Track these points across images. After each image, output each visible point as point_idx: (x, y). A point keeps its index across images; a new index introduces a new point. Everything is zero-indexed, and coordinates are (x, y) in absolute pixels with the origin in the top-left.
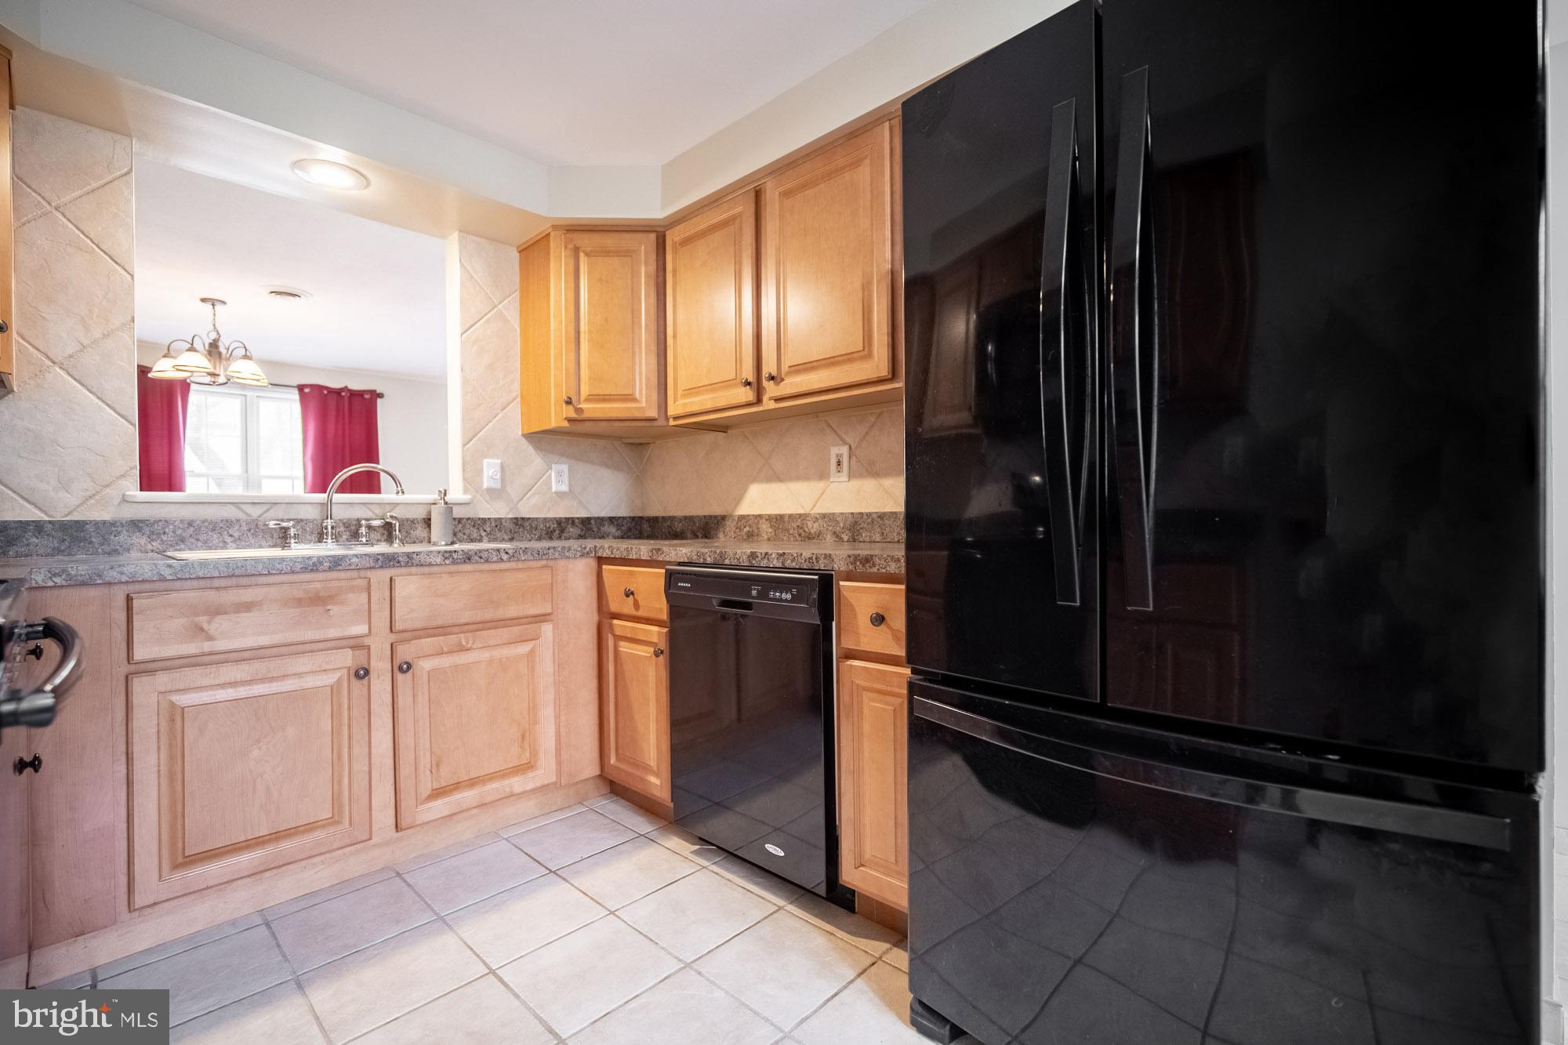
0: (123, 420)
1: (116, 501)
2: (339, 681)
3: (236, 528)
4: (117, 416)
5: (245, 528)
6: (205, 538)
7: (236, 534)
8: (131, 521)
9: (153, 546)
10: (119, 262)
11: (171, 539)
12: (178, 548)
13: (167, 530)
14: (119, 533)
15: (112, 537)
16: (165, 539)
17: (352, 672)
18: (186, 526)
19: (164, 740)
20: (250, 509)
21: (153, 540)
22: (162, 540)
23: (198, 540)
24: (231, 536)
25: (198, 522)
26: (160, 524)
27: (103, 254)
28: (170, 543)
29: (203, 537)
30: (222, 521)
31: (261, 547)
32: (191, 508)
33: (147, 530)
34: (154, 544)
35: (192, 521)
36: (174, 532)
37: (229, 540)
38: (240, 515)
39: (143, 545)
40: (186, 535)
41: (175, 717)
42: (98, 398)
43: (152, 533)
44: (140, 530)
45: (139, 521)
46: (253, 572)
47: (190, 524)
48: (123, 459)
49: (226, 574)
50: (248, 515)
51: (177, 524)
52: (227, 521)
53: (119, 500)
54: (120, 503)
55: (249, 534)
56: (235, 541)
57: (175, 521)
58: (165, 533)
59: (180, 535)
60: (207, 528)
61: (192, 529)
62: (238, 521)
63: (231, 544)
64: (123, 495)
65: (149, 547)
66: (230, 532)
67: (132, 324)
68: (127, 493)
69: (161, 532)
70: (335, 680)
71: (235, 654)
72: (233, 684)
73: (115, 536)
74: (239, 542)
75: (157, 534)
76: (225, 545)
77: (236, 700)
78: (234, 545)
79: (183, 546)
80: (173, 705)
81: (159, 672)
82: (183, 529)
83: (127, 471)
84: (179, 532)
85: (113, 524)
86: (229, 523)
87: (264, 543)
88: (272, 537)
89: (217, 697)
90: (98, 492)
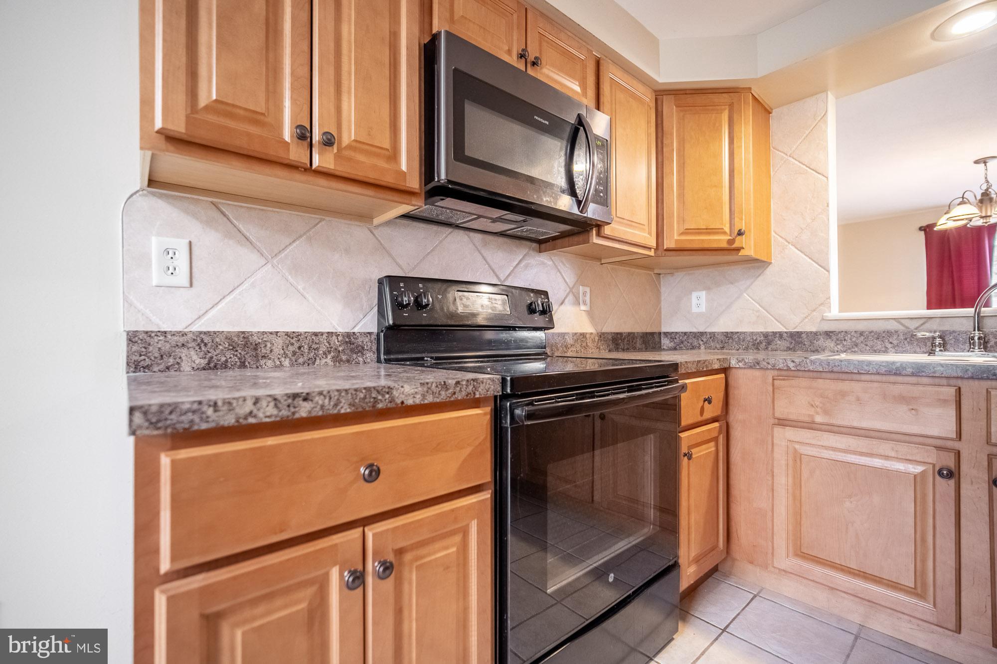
0: (823, 270)
1: (819, 320)
2: (923, 473)
3: (895, 337)
4: (819, 267)
5: (902, 337)
6: (872, 344)
7: (895, 342)
8: (825, 332)
9: (838, 348)
10: (820, 172)
11: (849, 344)
12: (853, 350)
13: (846, 338)
14: (819, 339)
15: (815, 342)
16: (845, 344)
17: (937, 469)
18: (859, 335)
19: (790, 471)
20: (907, 323)
21: (838, 344)
22: (843, 345)
23: (866, 345)
24: (891, 343)
25: (867, 333)
26: (842, 334)
27: (812, 171)
28: (848, 346)
29: (870, 343)
30: (884, 332)
31: (915, 352)
32: (865, 323)
33: (834, 338)
34: (839, 347)
35: (863, 332)
36: (851, 339)
37: (889, 346)
38: (901, 328)
39: (832, 347)
40: (858, 341)
41: (797, 457)
42: (810, 258)
43: (838, 340)
44: (830, 337)
45: (830, 332)
46: (847, 370)
47: (862, 334)
48: (823, 294)
49: (827, 370)
50: (907, 328)
51: (853, 334)
52: (888, 332)
53: (820, 319)
54: (821, 320)
55: (906, 342)
56: (894, 347)
57: (851, 332)
58: (845, 340)
59: (855, 342)
60: (872, 337)
61: (862, 338)
62: (896, 332)
63: (891, 349)
64: (822, 316)
65: (836, 349)
66: (891, 341)
67: (827, 208)
68: (824, 315)
69: (843, 339)
70: (920, 471)
71: (836, 428)
72: (834, 449)
73: (817, 341)
74: (898, 348)
75: (840, 340)
76: (886, 351)
77: (835, 460)
78: (893, 350)
79: (856, 349)
80: (795, 450)
81: (788, 428)
82: (857, 338)
83: (825, 301)
84: (854, 339)
85: (816, 334)
86: (889, 333)
87: (918, 350)
88: (926, 345)
89: (822, 454)
90: (809, 315)
